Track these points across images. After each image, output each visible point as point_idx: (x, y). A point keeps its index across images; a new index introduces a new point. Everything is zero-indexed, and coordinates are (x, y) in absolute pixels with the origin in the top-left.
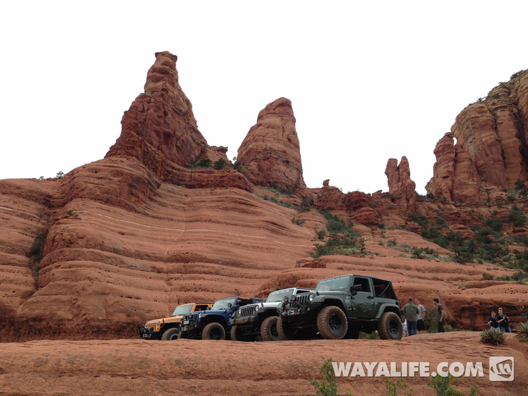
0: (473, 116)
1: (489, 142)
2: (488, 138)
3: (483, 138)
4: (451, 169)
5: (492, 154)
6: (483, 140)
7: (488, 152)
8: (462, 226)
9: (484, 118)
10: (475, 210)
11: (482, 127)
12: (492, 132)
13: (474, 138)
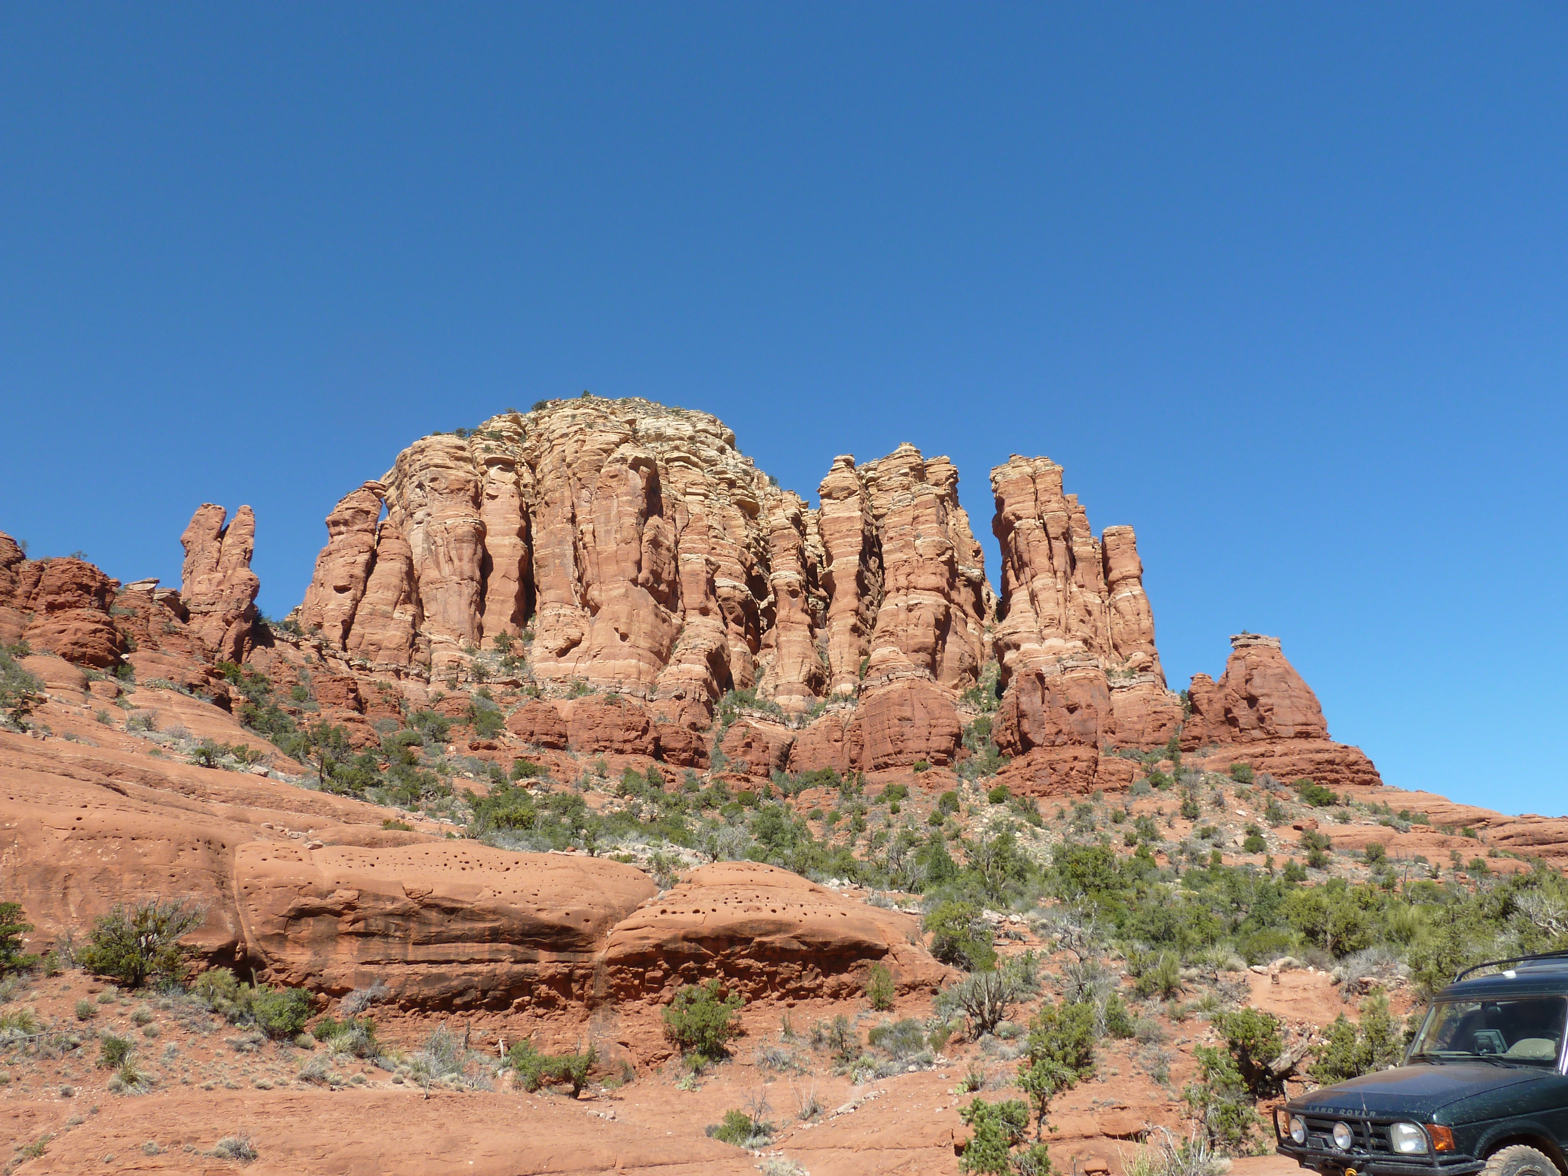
0: (438, 461)
1: (459, 531)
2: (460, 521)
3: (449, 517)
4: (359, 571)
5: (460, 560)
6: (449, 522)
7: (453, 554)
8: (355, 714)
9: (461, 474)
10: (394, 682)
11: (452, 492)
12: (470, 510)
13: (429, 515)
